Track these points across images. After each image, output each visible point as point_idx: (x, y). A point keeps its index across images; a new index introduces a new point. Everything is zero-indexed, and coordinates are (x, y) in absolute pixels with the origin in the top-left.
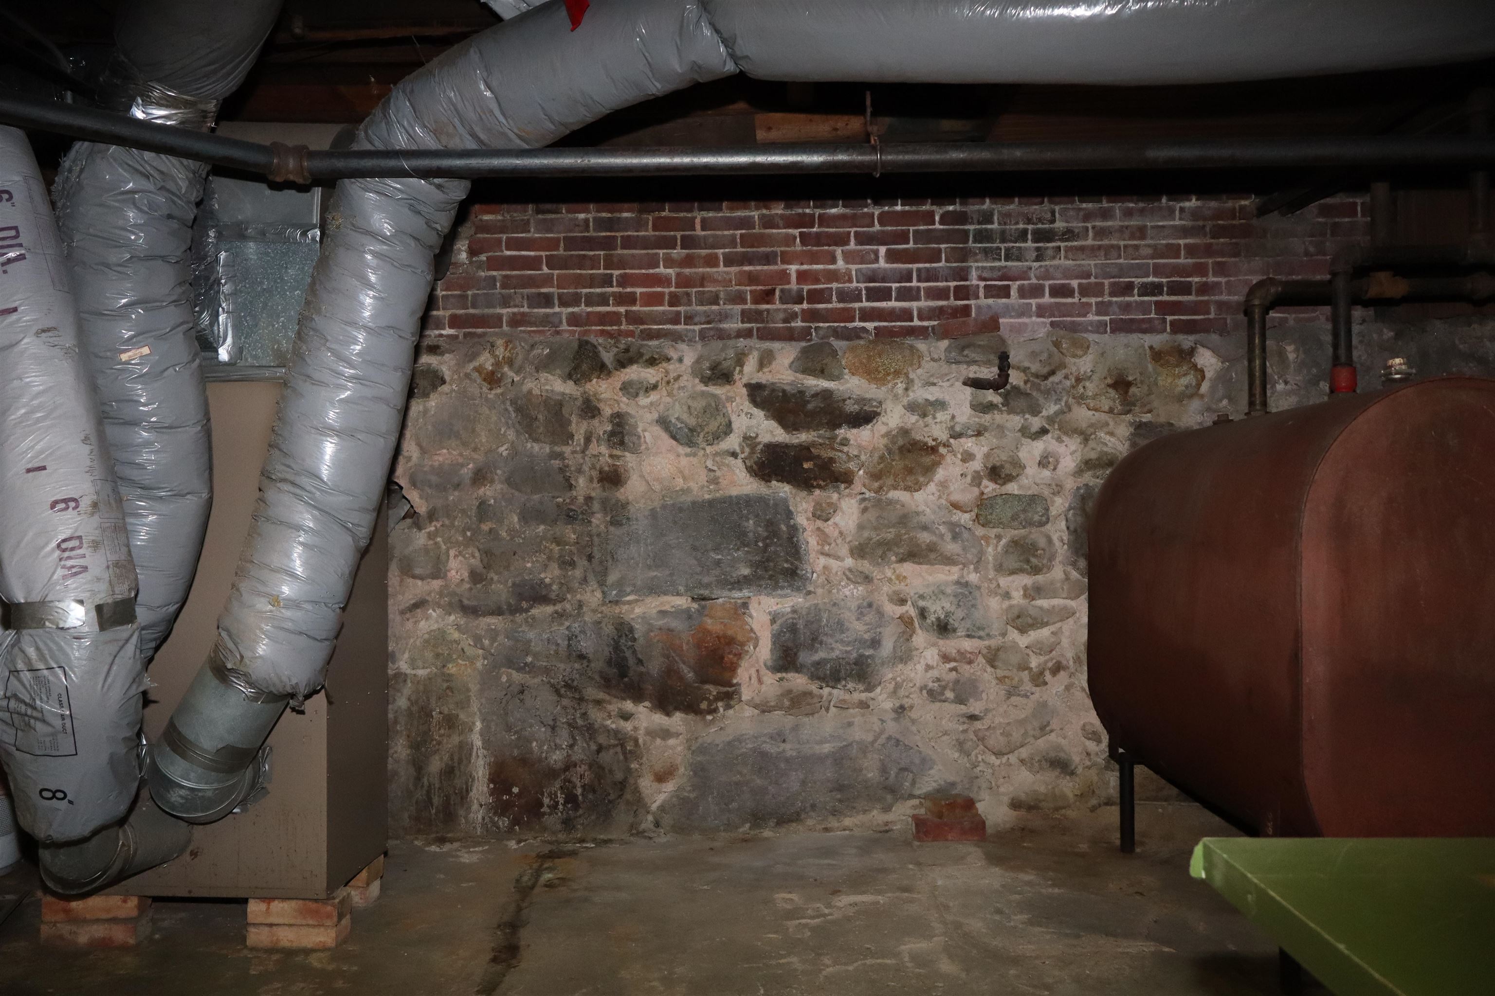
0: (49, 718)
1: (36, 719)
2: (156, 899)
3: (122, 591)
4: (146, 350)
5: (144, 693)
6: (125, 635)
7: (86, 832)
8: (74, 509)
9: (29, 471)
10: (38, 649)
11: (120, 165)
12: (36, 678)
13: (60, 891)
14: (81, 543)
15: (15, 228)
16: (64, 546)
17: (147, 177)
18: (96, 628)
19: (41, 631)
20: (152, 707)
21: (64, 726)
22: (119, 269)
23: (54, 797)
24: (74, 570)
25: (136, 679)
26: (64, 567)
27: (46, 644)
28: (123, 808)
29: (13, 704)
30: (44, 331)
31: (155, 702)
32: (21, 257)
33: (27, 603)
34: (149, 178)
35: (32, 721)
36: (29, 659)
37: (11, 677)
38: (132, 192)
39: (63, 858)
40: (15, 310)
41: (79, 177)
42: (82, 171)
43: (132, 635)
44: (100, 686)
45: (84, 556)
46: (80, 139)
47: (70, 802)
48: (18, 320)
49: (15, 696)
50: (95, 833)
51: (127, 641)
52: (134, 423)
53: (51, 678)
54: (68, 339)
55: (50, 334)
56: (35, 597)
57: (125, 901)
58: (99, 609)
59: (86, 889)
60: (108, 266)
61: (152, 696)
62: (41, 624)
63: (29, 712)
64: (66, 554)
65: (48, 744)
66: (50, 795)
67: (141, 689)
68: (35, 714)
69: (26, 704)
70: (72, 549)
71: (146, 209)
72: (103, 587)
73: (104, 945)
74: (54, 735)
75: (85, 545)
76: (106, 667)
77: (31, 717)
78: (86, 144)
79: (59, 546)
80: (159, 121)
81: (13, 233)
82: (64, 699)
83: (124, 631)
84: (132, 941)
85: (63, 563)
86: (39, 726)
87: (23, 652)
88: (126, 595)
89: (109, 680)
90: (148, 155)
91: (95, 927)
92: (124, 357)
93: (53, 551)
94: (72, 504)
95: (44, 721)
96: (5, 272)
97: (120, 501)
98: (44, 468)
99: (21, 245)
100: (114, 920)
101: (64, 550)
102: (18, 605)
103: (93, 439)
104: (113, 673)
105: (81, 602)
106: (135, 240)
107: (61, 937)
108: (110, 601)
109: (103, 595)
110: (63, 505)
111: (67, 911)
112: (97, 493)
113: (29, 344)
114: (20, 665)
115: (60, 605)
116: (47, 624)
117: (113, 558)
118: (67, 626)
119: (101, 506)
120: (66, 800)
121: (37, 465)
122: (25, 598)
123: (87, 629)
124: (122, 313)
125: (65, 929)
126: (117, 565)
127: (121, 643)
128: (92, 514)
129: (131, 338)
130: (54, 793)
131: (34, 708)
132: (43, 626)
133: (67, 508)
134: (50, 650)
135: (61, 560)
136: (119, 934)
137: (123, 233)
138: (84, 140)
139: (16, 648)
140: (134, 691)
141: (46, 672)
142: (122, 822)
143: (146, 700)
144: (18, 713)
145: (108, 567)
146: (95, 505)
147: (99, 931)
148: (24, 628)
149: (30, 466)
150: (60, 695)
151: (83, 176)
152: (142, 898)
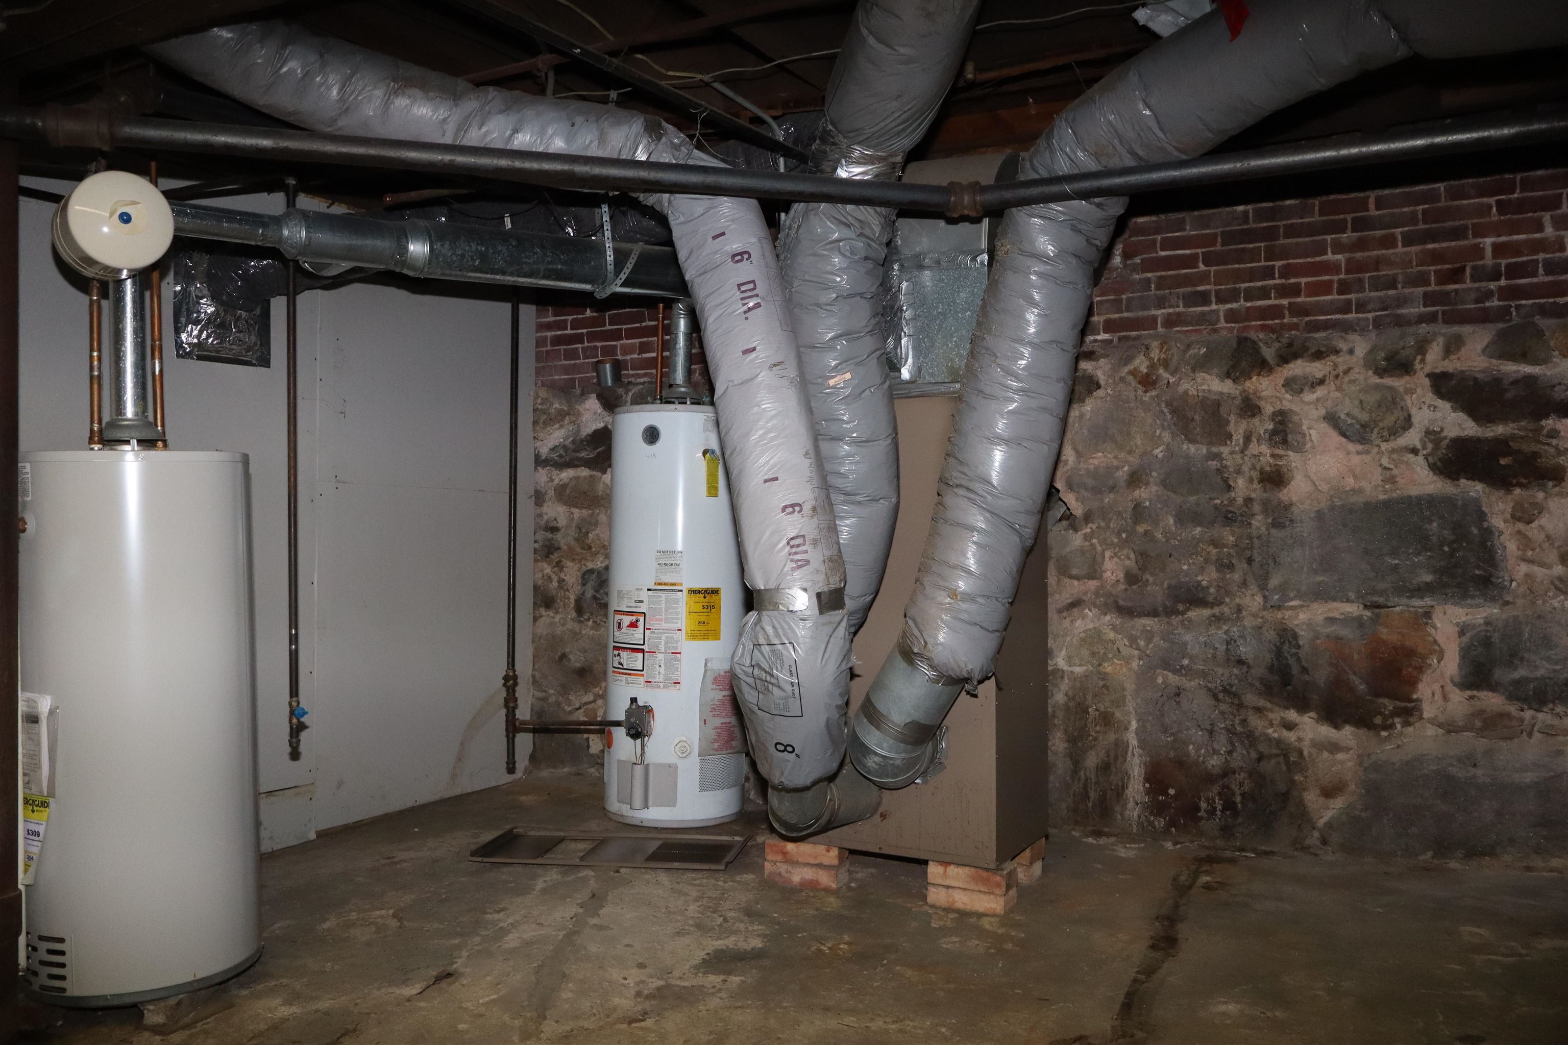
0: (782, 684)
1: (773, 684)
2: (852, 852)
3: (835, 583)
4: (848, 376)
5: (851, 669)
6: (838, 619)
7: (808, 782)
8: (799, 512)
9: (766, 481)
10: (774, 627)
11: (828, 219)
12: (773, 651)
13: (783, 832)
14: (804, 541)
15: (753, 282)
16: (792, 543)
17: (848, 226)
18: (817, 612)
19: (776, 612)
20: (857, 679)
21: (793, 691)
22: (828, 307)
23: (785, 750)
24: (800, 563)
25: (846, 656)
26: (792, 561)
27: (780, 623)
28: (835, 765)
29: (756, 671)
30: (775, 365)
31: (859, 676)
32: (758, 306)
33: (765, 590)
34: (849, 226)
35: (770, 686)
36: (768, 636)
37: (755, 650)
38: (838, 241)
39: (787, 804)
40: (754, 349)
41: (797, 233)
42: (799, 227)
43: (842, 619)
44: (819, 660)
45: (806, 552)
46: (796, 202)
47: (798, 756)
48: (757, 358)
49: (758, 665)
50: (814, 784)
51: (839, 623)
52: (838, 439)
53: (783, 651)
54: (792, 372)
55: (778, 367)
56: (772, 585)
57: (828, 851)
58: (819, 595)
59: (804, 833)
60: (818, 305)
61: (857, 672)
62: (776, 607)
63: (768, 678)
64: (794, 550)
65: (782, 706)
66: (782, 748)
67: (850, 665)
68: (773, 680)
69: (766, 672)
70: (798, 546)
71: (848, 254)
72: (822, 577)
73: (812, 885)
74: (786, 698)
75: (807, 543)
76: (823, 646)
77: (770, 683)
78: (802, 204)
79: (788, 543)
80: (858, 178)
81: (751, 286)
82: (794, 669)
83: (837, 615)
84: (834, 886)
85: (791, 557)
86: (775, 690)
87: (763, 629)
88: (837, 586)
89: (826, 656)
90: (849, 207)
91: (805, 869)
92: (832, 382)
93: (783, 548)
94: (797, 509)
95: (779, 687)
96: (746, 318)
97: (831, 505)
98: (776, 479)
99: (757, 295)
100: (820, 866)
101: (792, 547)
102: (759, 591)
103: (812, 453)
104: (829, 650)
105: (805, 590)
106: (841, 281)
107: (780, 874)
108: (826, 589)
109: (821, 584)
110: (790, 510)
111: (785, 854)
112: (816, 499)
113: (764, 376)
114: (762, 641)
115: (790, 592)
116: (781, 607)
117: (828, 553)
118: (795, 609)
119: (819, 510)
120: (794, 754)
121: (771, 477)
122: (765, 586)
123: (808, 613)
124: (829, 346)
125: (783, 868)
126: (831, 559)
127: (835, 626)
128: (812, 517)
129: (836, 366)
130: (786, 747)
131: (772, 675)
132: (777, 609)
133: (794, 512)
134: (783, 629)
135: (790, 554)
136: (825, 879)
137: (831, 277)
138: (800, 202)
139: (758, 627)
140: (844, 667)
141: (780, 647)
142: (831, 778)
143: (853, 675)
144: (761, 679)
145: (824, 561)
146: (814, 509)
147: (808, 874)
148: (764, 610)
149: (766, 477)
150: (790, 666)
151: (801, 231)
152: (841, 848)
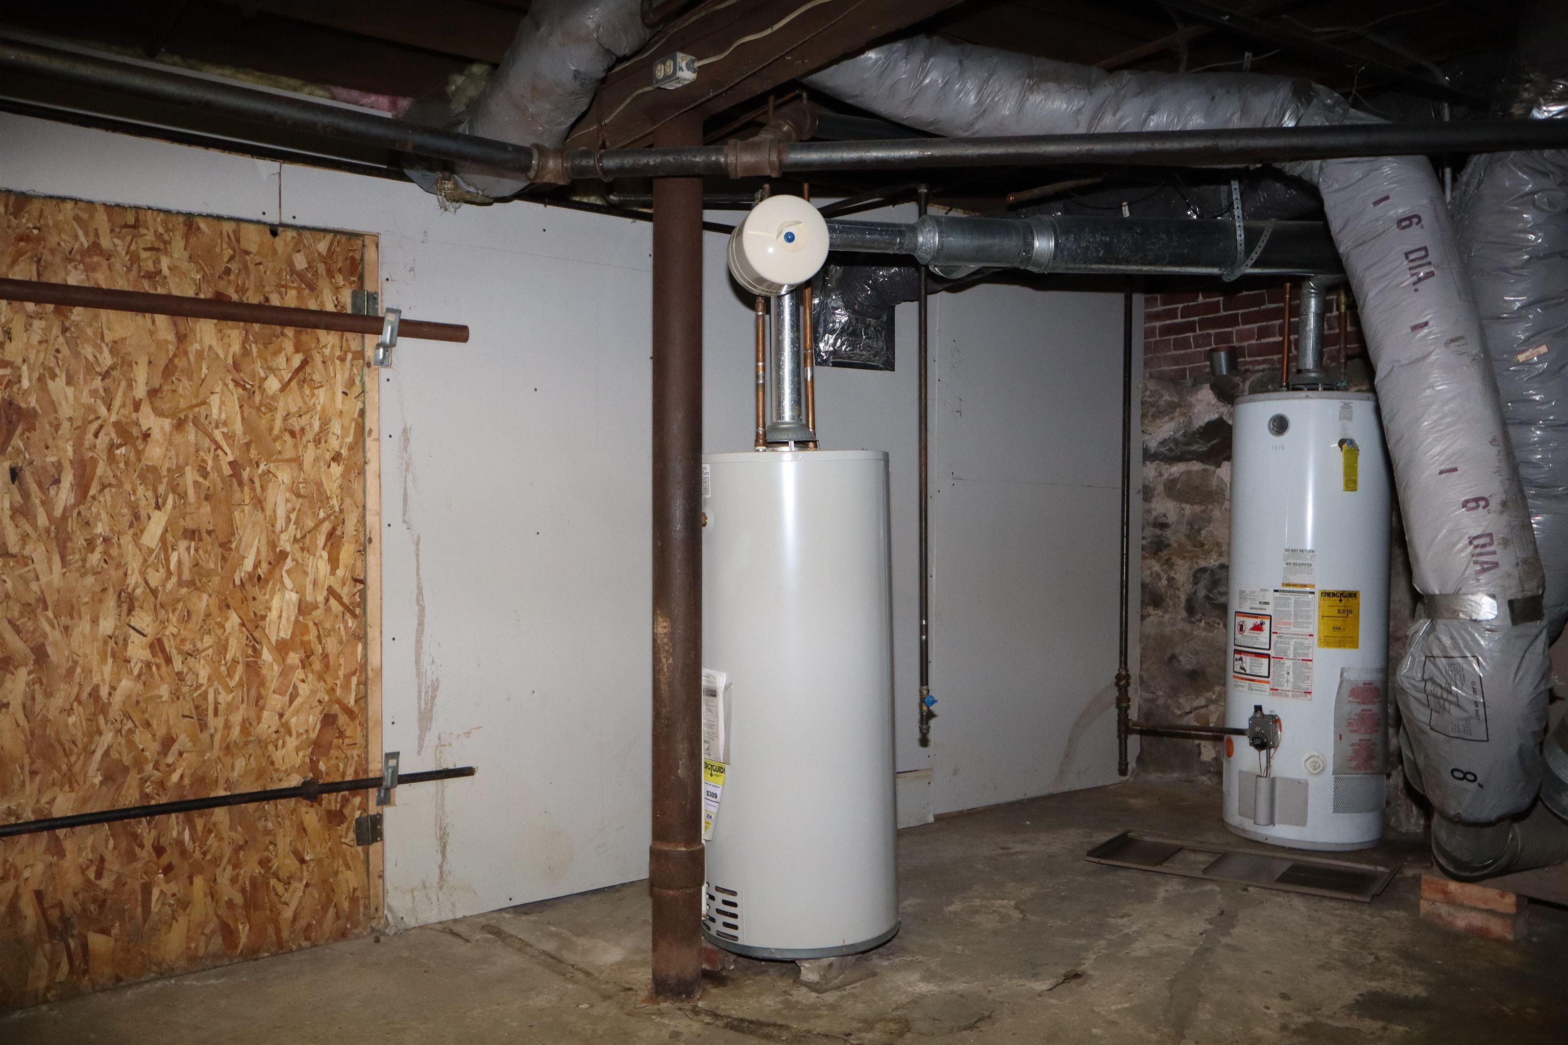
0: (1463, 702)
1: (1451, 702)
2: (1533, 901)
3: (1531, 588)
4: (1543, 349)
5: (1551, 690)
6: (1535, 632)
7: (1493, 817)
8: (1484, 507)
9: (1441, 472)
10: (1452, 638)
11: (1520, 169)
12: (1451, 665)
13: (1451, 870)
14: (1492, 539)
15: (1425, 248)
16: (1476, 542)
17: (1545, 174)
18: (1509, 622)
19: (1455, 622)
20: (1558, 703)
21: (1477, 711)
22: (1516, 272)
23: (1464, 778)
24: (1486, 566)
25: (1545, 675)
26: (1476, 562)
27: (1460, 634)
28: (1527, 801)
29: (1429, 686)
30: (1452, 341)
31: (1561, 699)
32: (1430, 275)
33: (1441, 595)
34: (1548, 175)
35: (1447, 704)
36: (1444, 647)
37: (1427, 662)
38: (1532, 193)
39: (1458, 838)
40: (1426, 324)
41: (1477, 188)
42: (1480, 182)
43: (1541, 632)
44: (1512, 676)
45: (1494, 553)
46: (1476, 153)
47: (1480, 786)
48: (1429, 334)
49: (1432, 679)
50: (1500, 819)
51: (1537, 636)
52: (1530, 423)
53: (1465, 666)
54: (1474, 349)
55: (1458, 343)
56: (1449, 589)
57: (1502, 896)
58: (1511, 603)
59: (1477, 874)
60: (1507, 270)
61: (1559, 693)
62: (1455, 614)
63: (1445, 695)
64: (1478, 550)
65: (1461, 727)
66: (1460, 775)
67: (1549, 686)
68: (1451, 698)
69: (1441, 687)
70: (1484, 546)
71: (1546, 208)
72: (1514, 582)
73: (1482, 933)
74: (1467, 719)
75: (1495, 543)
76: (1518, 661)
77: (1446, 700)
78: (1484, 156)
79: (1471, 543)
80: (1559, 117)
81: (1423, 253)
82: (1478, 687)
83: (1533, 627)
84: (1510, 937)
85: (1474, 559)
86: (1454, 710)
87: (1439, 640)
88: (1534, 593)
89: (1520, 674)
90: (1547, 153)
91: (1473, 914)
92: (1521, 358)
93: (1465, 548)
94: (1482, 503)
95: (1458, 706)
96: (1416, 290)
97: (1524, 498)
98: (1455, 470)
99: (1429, 263)
100: (1492, 912)
101: (1476, 547)
102: (1432, 597)
103: (1500, 440)
104: (1524, 665)
105: (1493, 596)
106: (1536, 239)
107: (1439, 916)
108: (1520, 596)
109: (1513, 591)
110: (1473, 504)
111: (1446, 893)
112: (1506, 492)
113: (1438, 355)
114: (1436, 652)
115: (1474, 598)
116: (1461, 615)
117: (1522, 555)
118: (1480, 618)
119: (1509, 504)
120: (1476, 783)
121: (1448, 467)
122: (1440, 590)
123: (1498, 623)
124: (1519, 316)
125: (1444, 910)
126: (1525, 562)
127: (1531, 639)
128: (1502, 513)
129: (1528, 339)
130: (1465, 774)
131: (1450, 692)
132: (1456, 617)
133: (1477, 507)
134: (1465, 640)
135: (1473, 556)
136: (1497, 927)
137: (1522, 236)
138: (1481, 152)
139: (1432, 637)
140: (1542, 688)
141: (1460, 660)
142: (1518, 816)
143: (1553, 697)
144: (1434, 696)
145: (1517, 564)
146: (1504, 504)
147: (1477, 920)
148: (1439, 618)
149: (1442, 468)
150: (1473, 683)
151: (1483, 186)
152: (1519, 896)
